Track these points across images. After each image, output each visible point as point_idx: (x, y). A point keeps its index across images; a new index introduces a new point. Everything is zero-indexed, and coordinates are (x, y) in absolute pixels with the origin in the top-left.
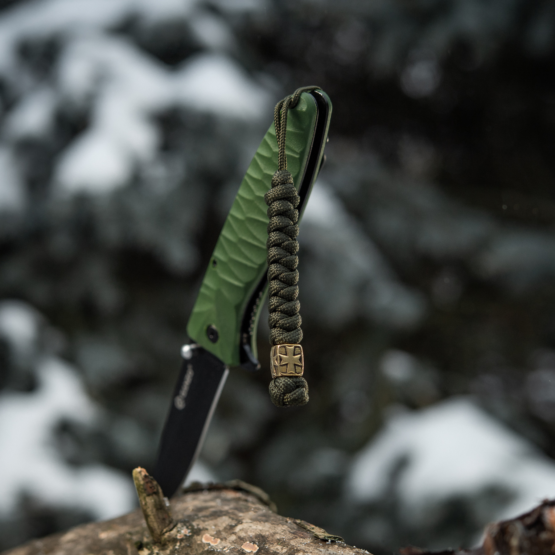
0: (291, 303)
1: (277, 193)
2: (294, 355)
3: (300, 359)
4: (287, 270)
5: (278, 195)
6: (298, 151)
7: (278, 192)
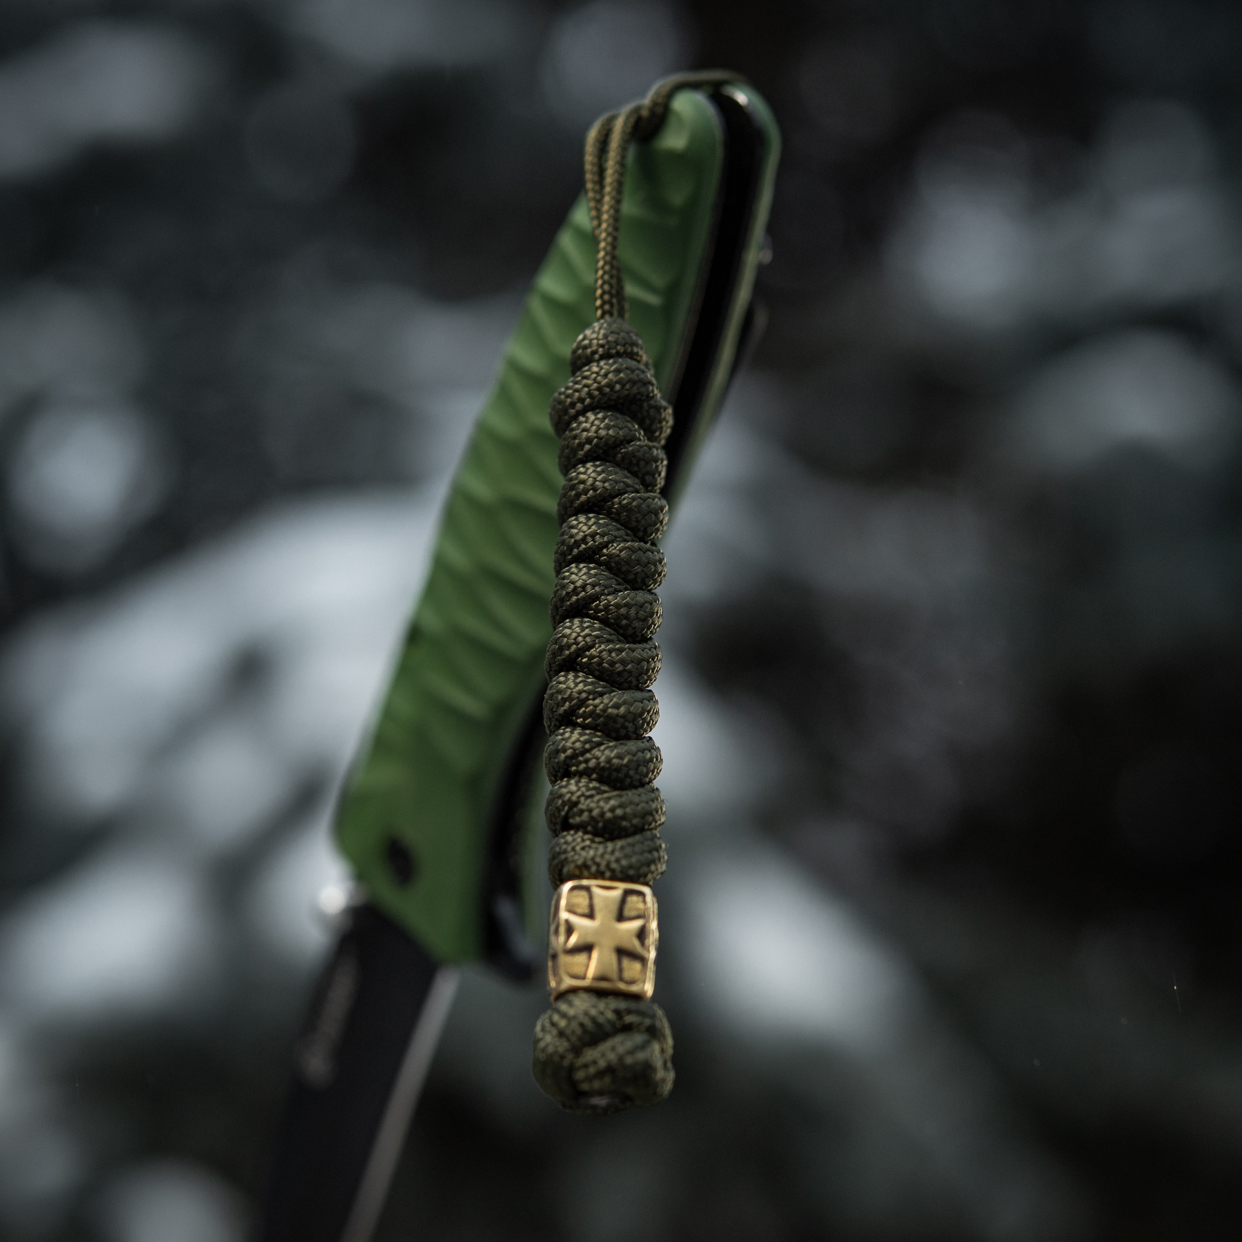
0: (621, 744)
1: (595, 385)
2: (621, 917)
3: (642, 934)
4: (613, 637)
5: (599, 389)
6: (659, 280)
7: (599, 378)
